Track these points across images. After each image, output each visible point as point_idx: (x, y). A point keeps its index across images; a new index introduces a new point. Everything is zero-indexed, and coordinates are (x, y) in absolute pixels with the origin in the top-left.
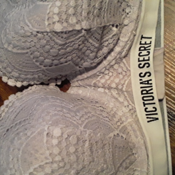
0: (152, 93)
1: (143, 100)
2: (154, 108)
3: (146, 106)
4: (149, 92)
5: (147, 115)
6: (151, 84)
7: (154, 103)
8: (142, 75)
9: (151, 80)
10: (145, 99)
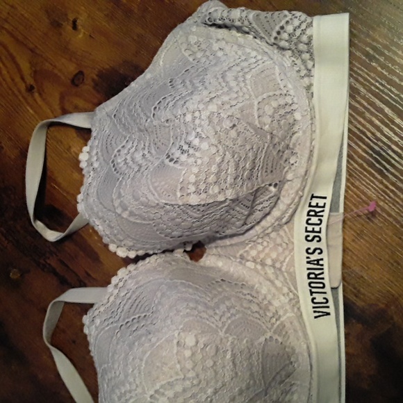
0: (323, 279)
1: (310, 286)
2: (324, 298)
3: (314, 295)
4: (318, 277)
5: (314, 307)
6: (322, 265)
7: (325, 293)
8: (310, 251)
9: (322, 259)
10: (312, 285)
